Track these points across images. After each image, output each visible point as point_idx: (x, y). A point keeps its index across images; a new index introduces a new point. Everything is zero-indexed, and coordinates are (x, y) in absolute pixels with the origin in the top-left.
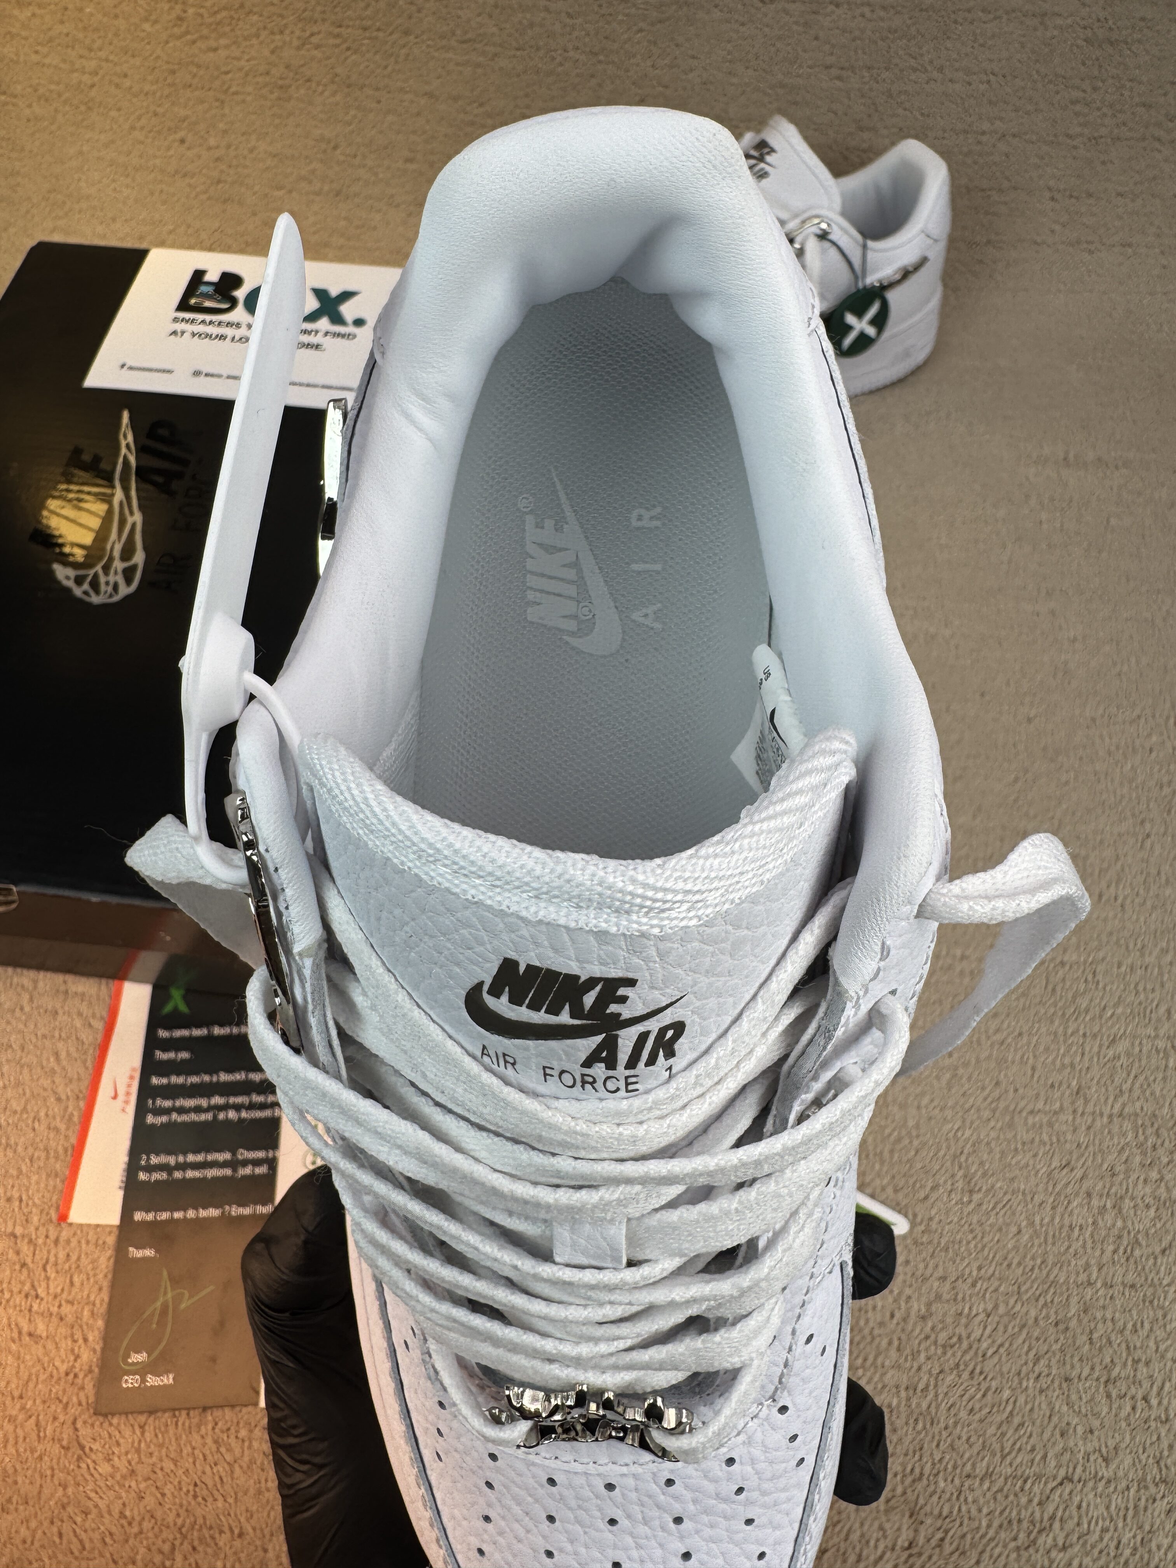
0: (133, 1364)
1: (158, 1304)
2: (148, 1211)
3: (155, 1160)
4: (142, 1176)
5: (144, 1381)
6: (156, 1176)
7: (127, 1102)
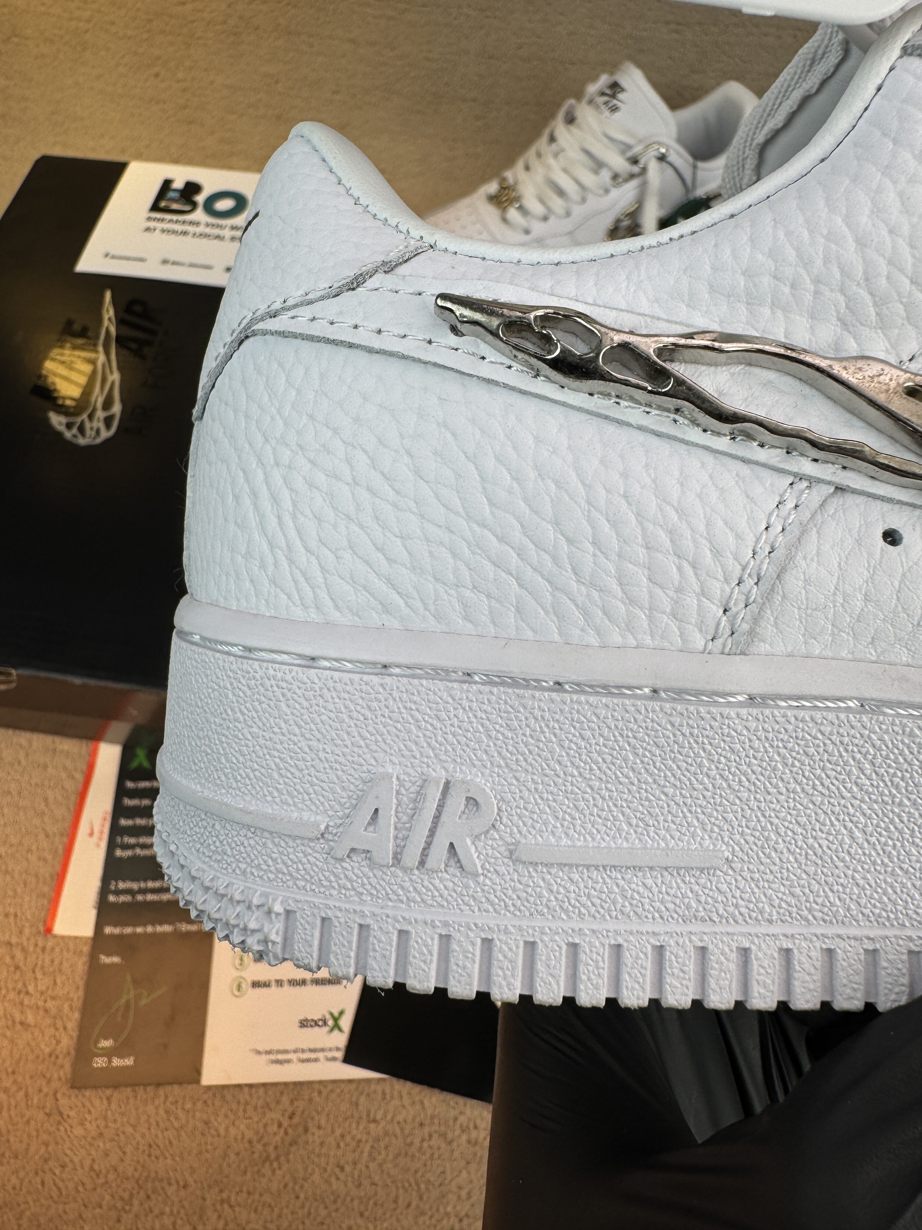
0: (103, 1048)
1: (123, 1001)
2: (115, 926)
3: (122, 885)
4: (112, 898)
5: (110, 1062)
6: (123, 898)
7: (100, 839)
